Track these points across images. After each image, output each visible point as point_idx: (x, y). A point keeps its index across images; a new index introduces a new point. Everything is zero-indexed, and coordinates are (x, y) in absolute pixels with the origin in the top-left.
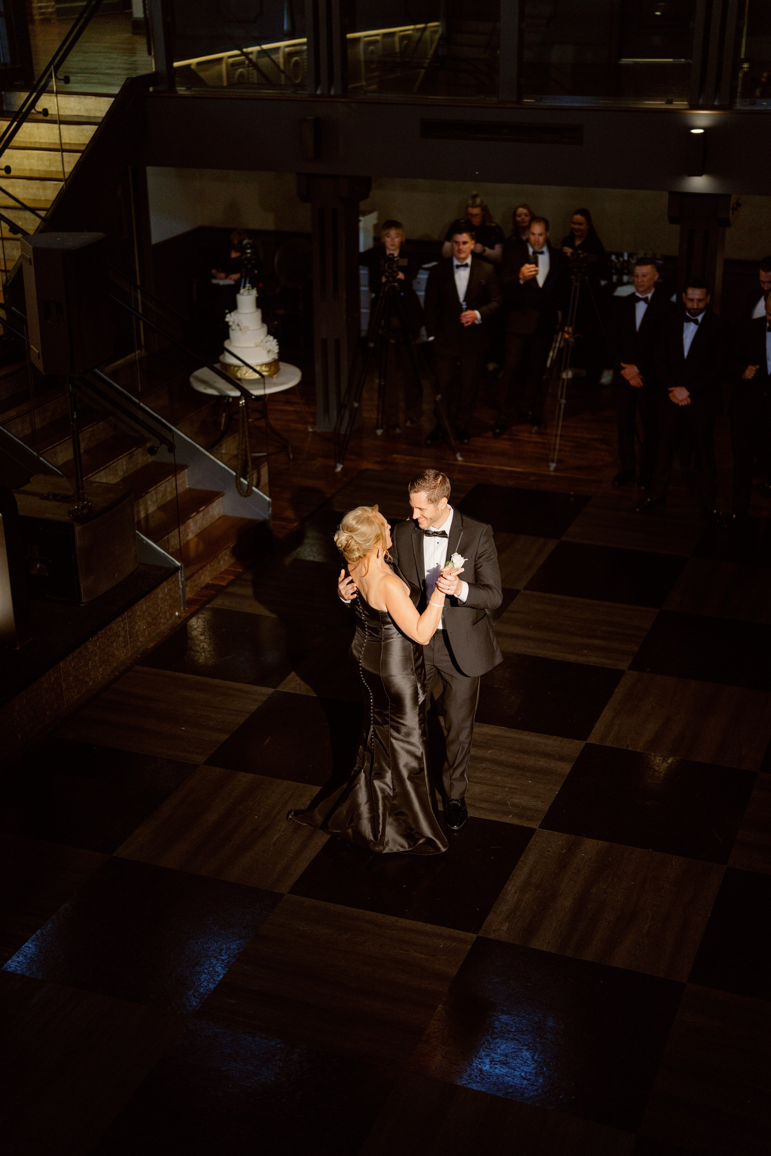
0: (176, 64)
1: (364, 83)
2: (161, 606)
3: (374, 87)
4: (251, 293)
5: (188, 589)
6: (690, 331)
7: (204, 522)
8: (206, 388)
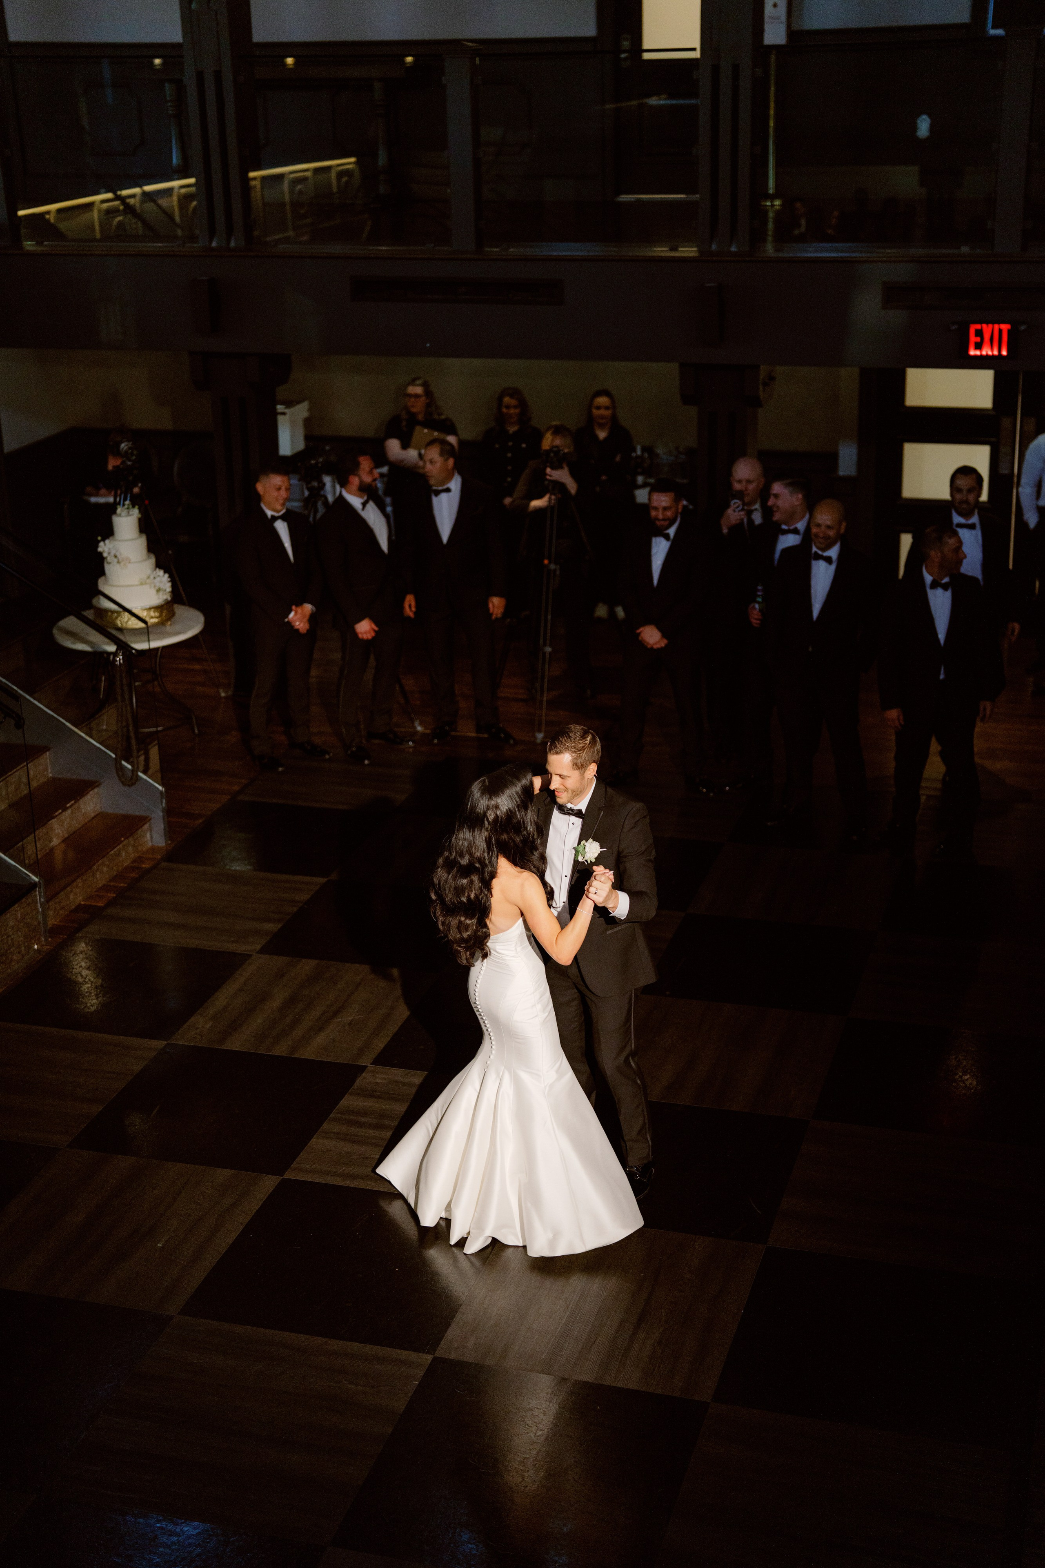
0: (21, 213)
1: (291, 233)
2: (13, 937)
3: (305, 238)
4: (131, 513)
5: (51, 913)
6: (660, 549)
7: (74, 822)
8: (74, 643)
